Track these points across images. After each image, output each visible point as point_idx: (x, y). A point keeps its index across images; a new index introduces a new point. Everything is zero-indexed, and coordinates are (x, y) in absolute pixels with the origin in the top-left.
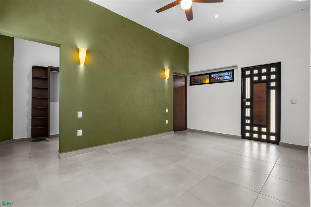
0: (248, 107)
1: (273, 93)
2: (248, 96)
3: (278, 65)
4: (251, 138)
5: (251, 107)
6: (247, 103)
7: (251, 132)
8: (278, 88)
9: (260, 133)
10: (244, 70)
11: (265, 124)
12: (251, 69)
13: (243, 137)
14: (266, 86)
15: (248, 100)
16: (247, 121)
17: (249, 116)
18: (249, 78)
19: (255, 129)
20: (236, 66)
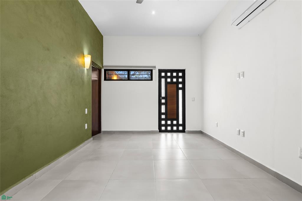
0: (163, 104)
1: (180, 92)
2: (163, 95)
3: (183, 71)
4: (166, 131)
5: (166, 104)
6: (162, 100)
7: (166, 125)
8: (183, 89)
9: (172, 125)
10: (160, 71)
11: (176, 118)
12: (166, 71)
13: (161, 131)
14: (176, 86)
15: (163, 98)
16: (163, 117)
17: (164, 112)
18: (164, 79)
19: (169, 122)
20: (155, 67)
